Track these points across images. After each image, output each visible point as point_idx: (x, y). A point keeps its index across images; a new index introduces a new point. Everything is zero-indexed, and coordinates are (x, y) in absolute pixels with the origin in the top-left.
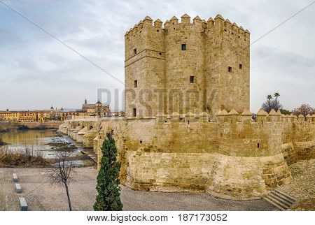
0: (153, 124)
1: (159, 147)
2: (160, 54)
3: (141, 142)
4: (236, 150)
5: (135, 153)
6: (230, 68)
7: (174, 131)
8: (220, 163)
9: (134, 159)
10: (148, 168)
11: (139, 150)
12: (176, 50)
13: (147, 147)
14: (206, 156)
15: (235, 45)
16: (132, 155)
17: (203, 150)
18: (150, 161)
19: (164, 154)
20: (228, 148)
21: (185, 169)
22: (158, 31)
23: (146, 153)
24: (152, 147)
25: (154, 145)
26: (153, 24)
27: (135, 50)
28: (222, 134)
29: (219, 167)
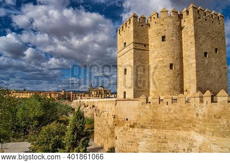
0: (137, 105)
1: (142, 124)
2: (145, 46)
3: (127, 119)
4: (212, 130)
5: (122, 128)
6: (206, 54)
7: (155, 111)
8: (195, 141)
9: (121, 133)
10: (132, 142)
11: (126, 126)
12: (157, 42)
13: (132, 124)
14: (183, 134)
15: (210, 30)
16: (120, 130)
17: (180, 128)
18: (134, 135)
19: (146, 130)
20: (203, 128)
21: (163, 144)
22: (142, 26)
23: (131, 129)
24: (136, 123)
25: (138, 123)
26: (138, 20)
27: (125, 43)
28: (197, 114)
29: (195, 144)
